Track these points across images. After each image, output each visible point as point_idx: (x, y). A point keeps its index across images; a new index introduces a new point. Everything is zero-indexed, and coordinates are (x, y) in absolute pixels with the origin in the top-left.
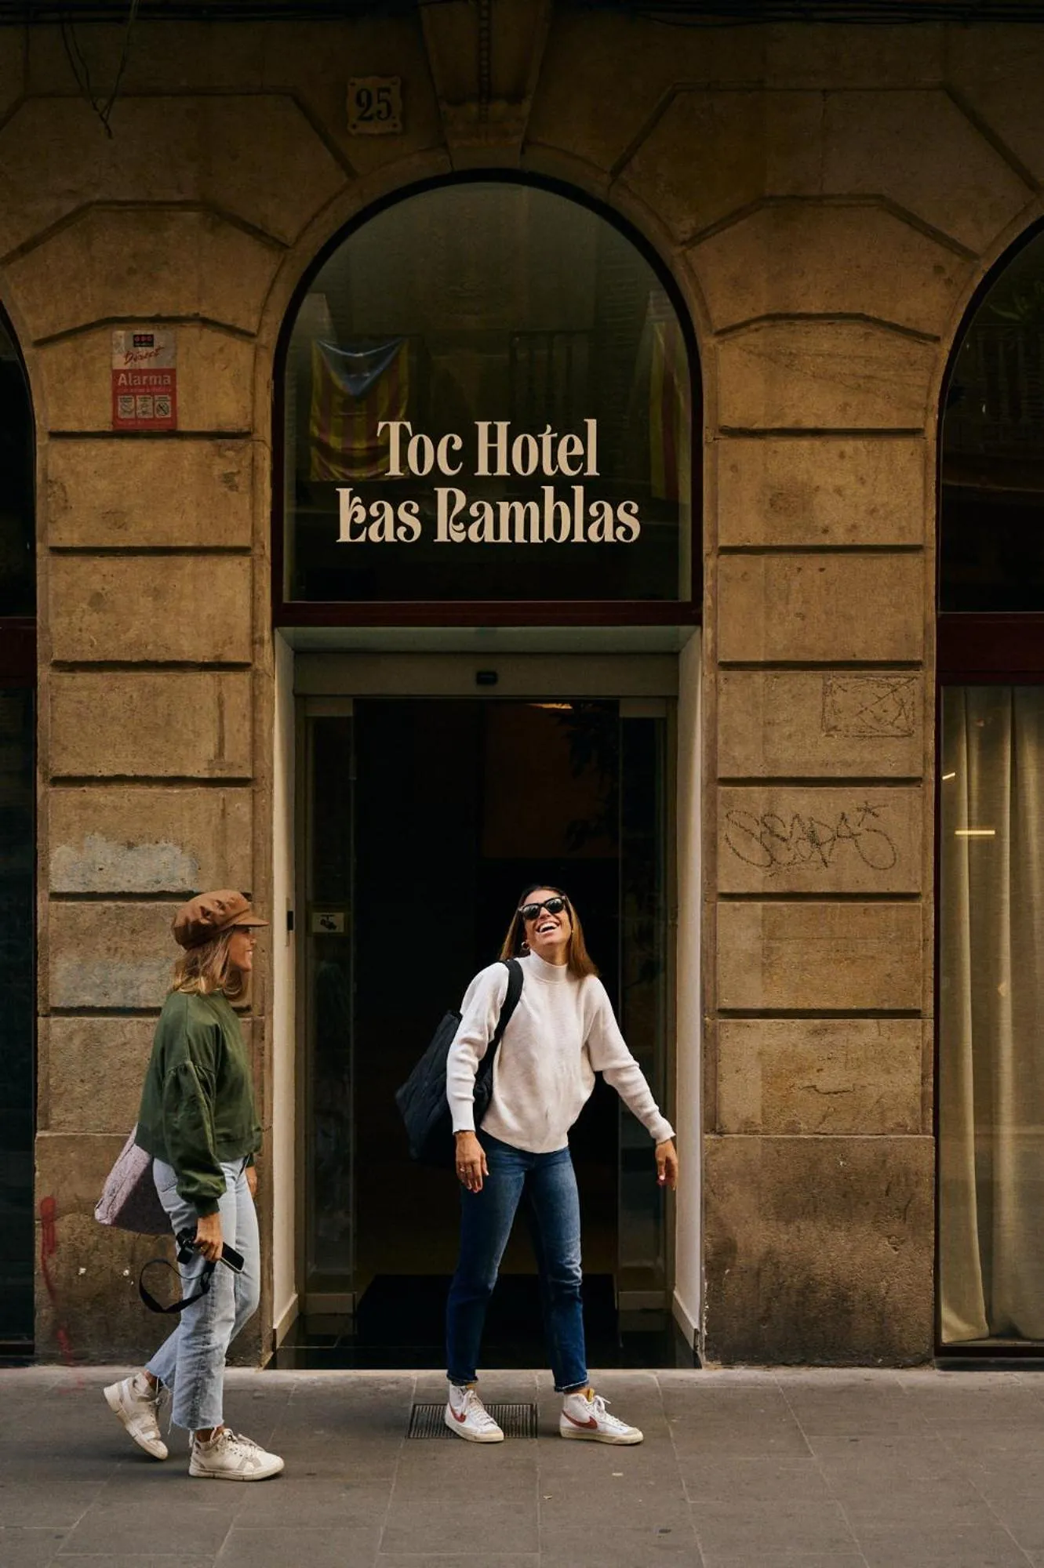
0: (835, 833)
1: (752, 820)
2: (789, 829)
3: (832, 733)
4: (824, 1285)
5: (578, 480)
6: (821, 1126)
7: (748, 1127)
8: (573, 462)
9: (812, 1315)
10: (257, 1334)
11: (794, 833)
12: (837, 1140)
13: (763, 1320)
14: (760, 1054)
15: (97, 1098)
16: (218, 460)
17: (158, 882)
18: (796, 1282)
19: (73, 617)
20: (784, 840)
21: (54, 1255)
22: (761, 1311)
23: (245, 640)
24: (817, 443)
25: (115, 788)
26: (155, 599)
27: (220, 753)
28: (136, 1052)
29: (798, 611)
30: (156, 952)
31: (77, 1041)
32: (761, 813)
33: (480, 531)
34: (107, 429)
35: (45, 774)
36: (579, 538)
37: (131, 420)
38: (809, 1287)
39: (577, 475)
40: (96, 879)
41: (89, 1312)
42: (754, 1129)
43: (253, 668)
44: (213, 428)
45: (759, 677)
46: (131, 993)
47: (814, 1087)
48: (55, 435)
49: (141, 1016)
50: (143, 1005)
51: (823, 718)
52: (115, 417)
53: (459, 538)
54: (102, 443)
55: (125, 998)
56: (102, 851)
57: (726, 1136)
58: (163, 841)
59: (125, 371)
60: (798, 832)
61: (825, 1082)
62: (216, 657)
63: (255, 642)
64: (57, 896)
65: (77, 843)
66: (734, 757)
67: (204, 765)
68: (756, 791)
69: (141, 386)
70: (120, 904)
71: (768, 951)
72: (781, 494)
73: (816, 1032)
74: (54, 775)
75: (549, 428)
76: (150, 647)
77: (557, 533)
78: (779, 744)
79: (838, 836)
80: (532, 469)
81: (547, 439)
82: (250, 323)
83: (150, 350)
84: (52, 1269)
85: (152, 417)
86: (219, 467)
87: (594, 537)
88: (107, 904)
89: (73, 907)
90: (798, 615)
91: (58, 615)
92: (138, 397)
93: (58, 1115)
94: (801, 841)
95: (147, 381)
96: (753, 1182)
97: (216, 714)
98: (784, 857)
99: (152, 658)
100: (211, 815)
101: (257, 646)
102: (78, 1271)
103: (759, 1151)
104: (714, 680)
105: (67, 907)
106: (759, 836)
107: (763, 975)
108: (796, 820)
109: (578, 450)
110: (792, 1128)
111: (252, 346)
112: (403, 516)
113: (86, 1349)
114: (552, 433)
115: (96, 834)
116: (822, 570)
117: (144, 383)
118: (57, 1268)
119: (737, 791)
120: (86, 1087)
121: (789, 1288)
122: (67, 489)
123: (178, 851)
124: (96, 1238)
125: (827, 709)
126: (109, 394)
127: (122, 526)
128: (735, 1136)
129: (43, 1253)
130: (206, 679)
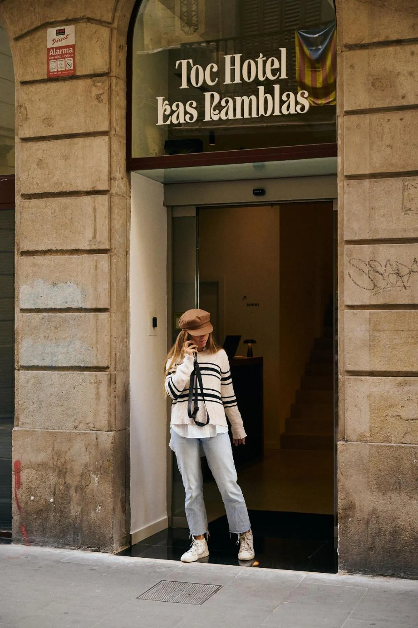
0: (411, 269)
1: (363, 263)
2: (384, 268)
3: (408, 212)
4: (405, 531)
5: (277, 81)
6: (403, 439)
7: (362, 439)
8: (274, 72)
9: (398, 548)
10: (111, 536)
11: (387, 270)
12: (412, 447)
13: (370, 549)
14: (369, 396)
15: (40, 411)
16: (94, 88)
17: (66, 303)
18: (389, 528)
19: (30, 172)
20: (381, 274)
21: (20, 489)
22: (369, 543)
23: (106, 178)
24: (398, 48)
25: (48, 257)
26: (66, 160)
27: (95, 237)
28: (56, 389)
29: (387, 144)
30: (65, 338)
31: (31, 382)
32: (368, 260)
33: (227, 114)
34: (45, 78)
35: (18, 250)
36: (277, 113)
37: (55, 72)
38: (396, 532)
39: (276, 79)
40: (39, 301)
41: (35, 519)
42: (365, 439)
43: (110, 192)
44: (92, 72)
45: (366, 183)
46: (55, 359)
47: (400, 416)
48: (24, 83)
49: (59, 371)
50: (60, 365)
51: (403, 203)
52: (49, 72)
53: (216, 118)
54: (42, 85)
55: (52, 361)
56: (42, 287)
57: (349, 442)
58: (69, 282)
59: (53, 48)
60: (389, 269)
61: (406, 413)
62: (93, 187)
63: (111, 179)
64: (23, 310)
65: (31, 284)
66: (352, 228)
67: (87, 243)
68: (366, 247)
69: (59, 55)
70: (50, 314)
71: (373, 339)
72: (378, 78)
73: (399, 385)
74: (22, 250)
75: (261, 55)
76: (63, 184)
77: (266, 110)
78: (378, 220)
79: (412, 271)
80: (253, 78)
81: (260, 61)
82: (108, 17)
83: (64, 36)
84: (19, 496)
85: (64, 69)
86: (95, 91)
87: (285, 112)
88: (45, 314)
89: (30, 316)
90: (388, 146)
91: (24, 171)
92: (58, 60)
93: (22, 420)
94: (391, 275)
95: (62, 52)
96: (364, 469)
97: (93, 217)
98: (382, 284)
99: (64, 190)
100: (90, 268)
101: (112, 181)
102: (30, 498)
103: (367, 452)
104: (342, 186)
105: (27, 316)
106: (367, 272)
107: (369, 351)
108: (388, 263)
109: (276, 65)
110: (387, 439)
111: (109, 29)
112: (189, 109)
113: (34, 538)
114: (263, 58)
115: (39, 279)
116: (401, 119)
117: (61, 53)
118: (21, 496)
119: (354, 247)
120: (35, 406)
121: (385, 531)
122: (28, 109)
123: (75, 287)
124: (38, 482)
125: (405, 199)
126: (45, 60)
127: (50, 125)
128: (355, 443)
129: (15, 488)
130: (89, 198)
